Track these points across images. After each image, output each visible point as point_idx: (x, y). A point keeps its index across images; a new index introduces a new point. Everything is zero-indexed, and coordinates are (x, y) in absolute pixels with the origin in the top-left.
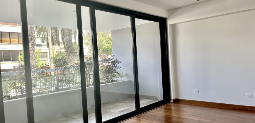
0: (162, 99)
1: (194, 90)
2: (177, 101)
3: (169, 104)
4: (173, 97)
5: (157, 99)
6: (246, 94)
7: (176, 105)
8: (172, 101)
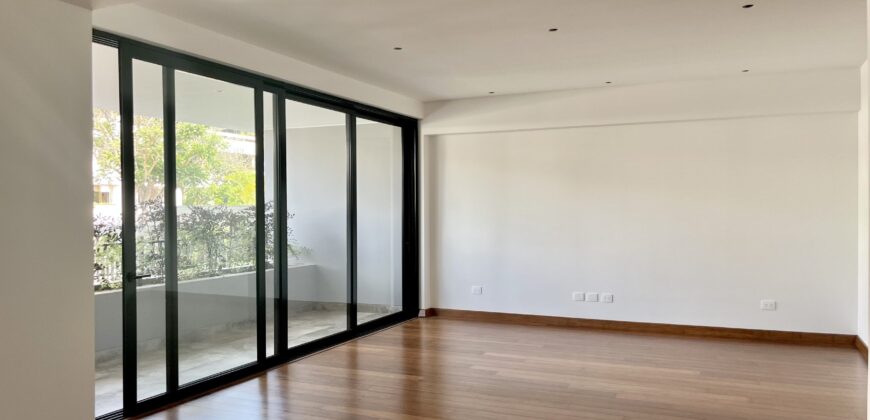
0: (400, 309)
1: (473, 287)
2: (433, 313)
3: (414, 320)
4: (425, 304)
5: (387, 311)
6: (574, 294)
7: (431, 320)
8: (422, 313)
